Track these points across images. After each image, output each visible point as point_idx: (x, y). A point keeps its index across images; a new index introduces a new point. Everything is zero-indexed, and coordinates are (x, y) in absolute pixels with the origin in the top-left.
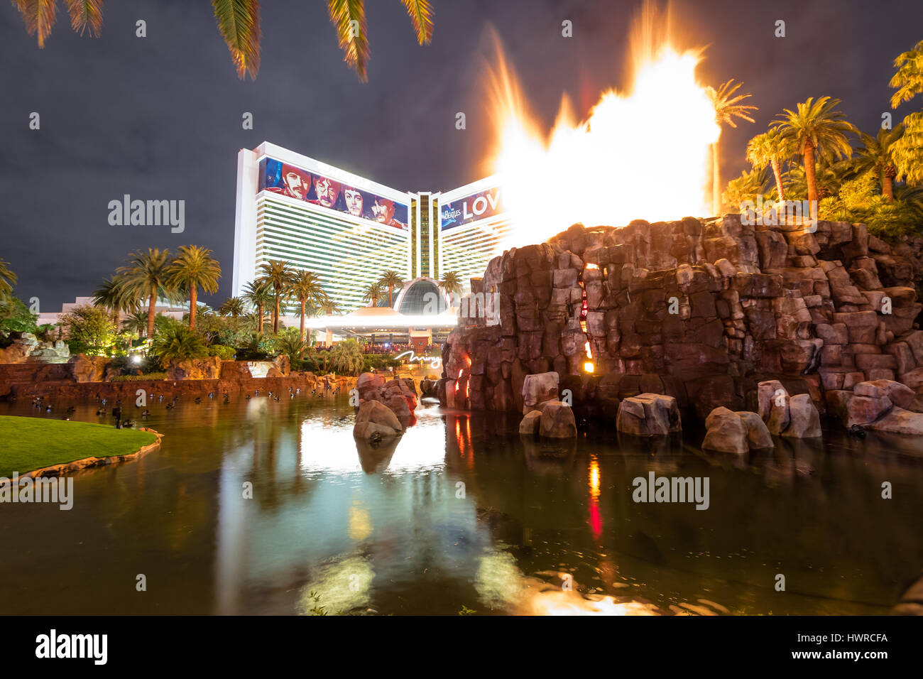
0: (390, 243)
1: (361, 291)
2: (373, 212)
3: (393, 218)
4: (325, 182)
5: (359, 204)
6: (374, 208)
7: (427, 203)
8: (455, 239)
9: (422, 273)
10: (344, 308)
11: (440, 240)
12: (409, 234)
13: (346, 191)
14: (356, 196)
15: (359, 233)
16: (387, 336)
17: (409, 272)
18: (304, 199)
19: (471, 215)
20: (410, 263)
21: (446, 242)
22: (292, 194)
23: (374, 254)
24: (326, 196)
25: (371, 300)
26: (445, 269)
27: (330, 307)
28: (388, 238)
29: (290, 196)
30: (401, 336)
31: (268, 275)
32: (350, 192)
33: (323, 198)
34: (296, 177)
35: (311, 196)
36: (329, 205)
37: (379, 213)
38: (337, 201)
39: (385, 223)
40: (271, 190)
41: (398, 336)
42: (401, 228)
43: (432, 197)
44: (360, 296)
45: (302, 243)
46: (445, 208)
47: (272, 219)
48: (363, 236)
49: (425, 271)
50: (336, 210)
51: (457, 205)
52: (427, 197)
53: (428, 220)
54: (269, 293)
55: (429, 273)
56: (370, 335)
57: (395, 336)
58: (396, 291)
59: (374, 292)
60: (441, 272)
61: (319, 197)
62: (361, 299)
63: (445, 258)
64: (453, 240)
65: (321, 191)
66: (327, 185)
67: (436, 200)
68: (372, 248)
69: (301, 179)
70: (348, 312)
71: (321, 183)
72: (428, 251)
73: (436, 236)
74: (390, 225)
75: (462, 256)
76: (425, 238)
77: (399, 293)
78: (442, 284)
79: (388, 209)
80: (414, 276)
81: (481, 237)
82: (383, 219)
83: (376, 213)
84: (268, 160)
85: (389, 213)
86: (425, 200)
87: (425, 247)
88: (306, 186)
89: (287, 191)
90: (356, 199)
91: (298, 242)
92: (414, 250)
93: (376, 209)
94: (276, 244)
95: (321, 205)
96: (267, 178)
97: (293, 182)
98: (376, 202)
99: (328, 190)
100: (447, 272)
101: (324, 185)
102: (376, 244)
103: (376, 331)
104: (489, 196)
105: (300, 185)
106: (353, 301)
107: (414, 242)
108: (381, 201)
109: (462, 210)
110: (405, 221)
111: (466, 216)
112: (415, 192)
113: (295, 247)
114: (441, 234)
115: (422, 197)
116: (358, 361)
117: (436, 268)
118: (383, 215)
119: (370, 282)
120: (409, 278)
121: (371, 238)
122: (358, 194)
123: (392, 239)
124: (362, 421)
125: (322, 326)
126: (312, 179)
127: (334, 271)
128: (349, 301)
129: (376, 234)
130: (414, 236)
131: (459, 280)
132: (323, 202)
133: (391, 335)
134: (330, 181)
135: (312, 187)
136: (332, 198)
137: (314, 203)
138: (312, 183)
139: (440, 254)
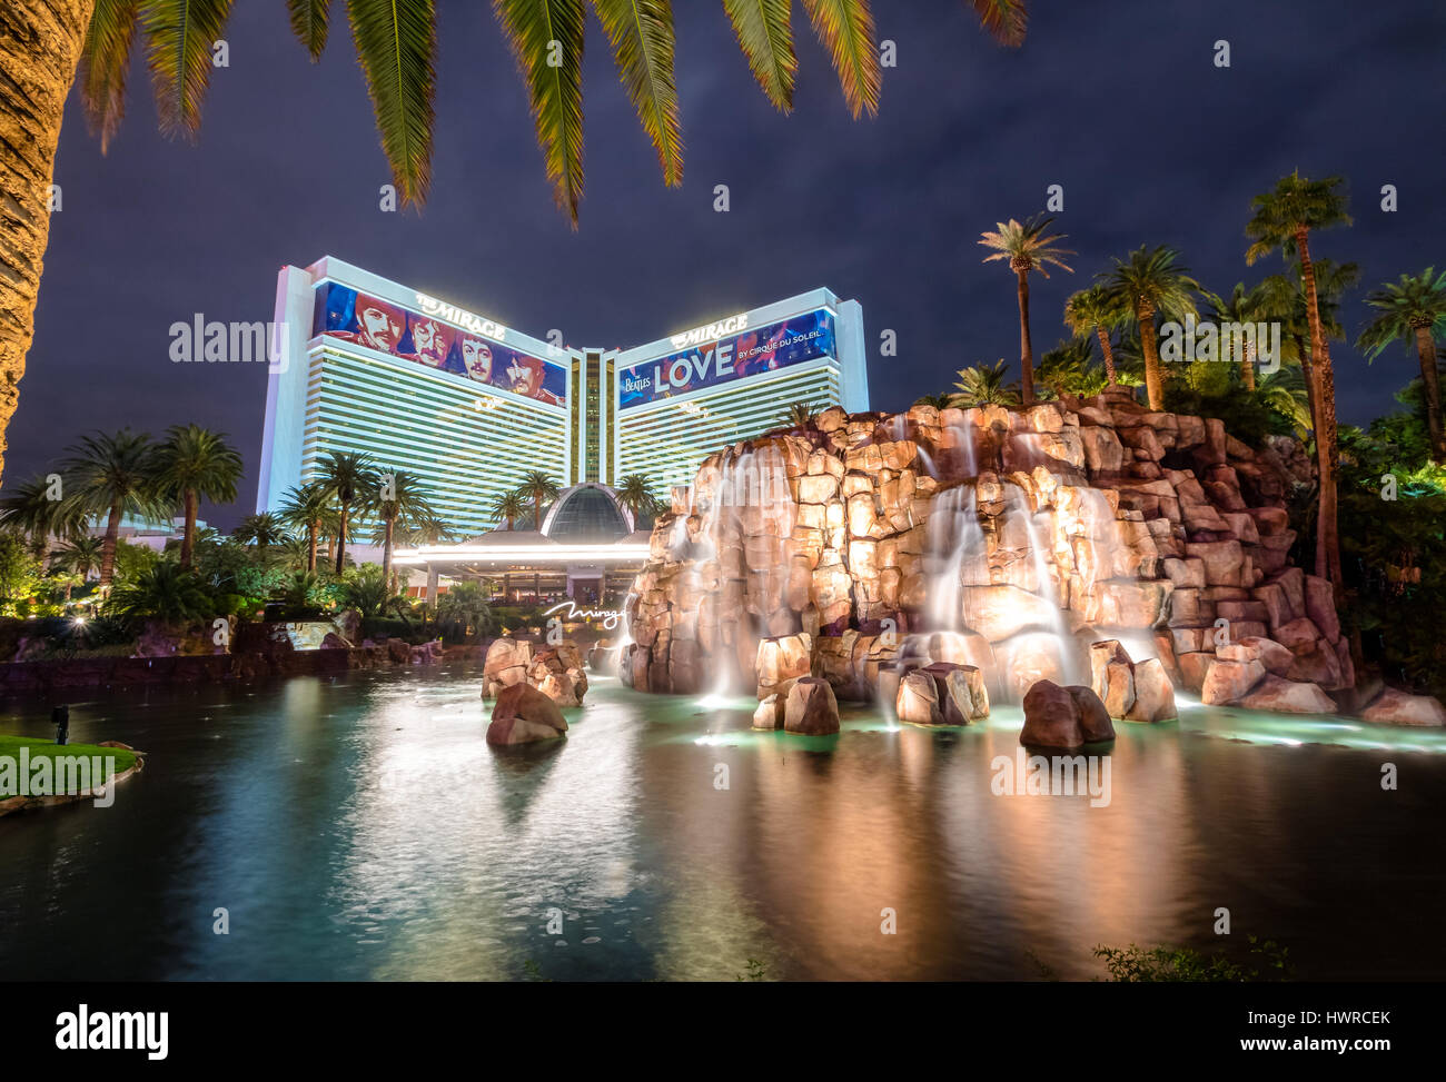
0: (534, 426)
1: (485, 503)
2: (508, 377)
3: (542, 387)
4: (429, 326)
5: (487, 363)
6: (510, 371)
7: (598, 366)
8: (641, 423)
9: (587, 476)
10: (458, 531)
11: (617, 424)
12: (566, 413)
13: (465, 342)
14: (481, 351)
15: (484, 409)
16: (530, 577)
17: (567, 475)
18: (391, 352)
19: (667, 387)
20: (568, 460)
21: (627, 427)
22: (372, 344)
23: (509, 444)
24: (431, 348)
25: (505, 517)
26: (625, 470)
27: (436, 530)
28: (533, 418)
29: (369, 346)
30: (553, 577)
31: (328, 476)
32: (471, 343)
33: (425, 351)
34: (380, 316)
35: (405, 347)
36: (435, 363)
37: (519, 379)
38: (450, 356)
39: (528, 395)
40: (336, 335)
41: (548, 577)
42: (555, 404)
43: (605, 357)
44: (484, 512)
45: (387, 424)
46: (625, 375)
47: (335, 382)
48: (491, 414)
49: (593, 473)
50: (447, 371)
51: (645, 371)
52: (597, 357)
53: (599, 392)
54: (328, 506)
55: (598, 476)
56: (503, 575)
57: (542, 578)
58: (545, 505)
59: (510, 505)
60: (618, 475)
61: (419, 349)
62: (488, 517)
63: (625, 453)
64: (637, 424)
65: (421, 340)
66: (432, 332)
67: (611, 362)
68: (506, 434)
69: (388, 320)
70: (465, 539)
71: (422, 327)
72: (598, 441)
73: (610, 418)
74: (537, 399)
75: (652, 450)
76: (593, 420)
77: (550, 507)
78: (621, 494)
79: (534, 372)
80: (574, 480)
81: (681, 422)
82: (524, 389)
83: (513, 378)
84: (332, 286)
85: (536, 379)
86: (593, 361)
87: (594, 434)
88: (396, 331)
89: (364, 337)
90: (481, 355)
91: (380, 422)
92: (575, 439)
93: (514, 373)
94: (341, 423)
95: (422, 363)
96: (329, 314)
97: (374, 323)
98: (514, 361)
99: (434, 338)
100: (630, 474)
101: (427, 331)
102: (513, 429)
103: (513, 570)
104: (694, 358)
105: (387, 328)
106: (472, 519)
107: (575, 427)
108: (524, 360)
109: (652, 378)
110: (562, 393)
111: (659, 388)
112: (578, 347)
113: (374, 430)
114: (619, 414)
115: (590, 357)
116: (482, 618)
117: (610, 469)
118: (525, 382)
119: (502, 489)
120: (566, 483)
121: (505, 418)
122: (485, 347)
123: (539, 420)
124: (502, 717)
125: (420, 560)
126: (407, 321)
127: (440, 470)
128: (466, 519)
129: (513, 412)
130: (575, 417)
131: (649, 488)
132: (425, 358)
133: (537, 575)
134: (438, 324)
135: (408, 333)
136: (440, 352)
137: (409, 359)
138: (407, 328)
139: (617, 446)
